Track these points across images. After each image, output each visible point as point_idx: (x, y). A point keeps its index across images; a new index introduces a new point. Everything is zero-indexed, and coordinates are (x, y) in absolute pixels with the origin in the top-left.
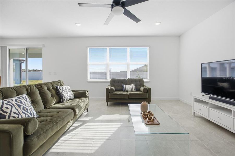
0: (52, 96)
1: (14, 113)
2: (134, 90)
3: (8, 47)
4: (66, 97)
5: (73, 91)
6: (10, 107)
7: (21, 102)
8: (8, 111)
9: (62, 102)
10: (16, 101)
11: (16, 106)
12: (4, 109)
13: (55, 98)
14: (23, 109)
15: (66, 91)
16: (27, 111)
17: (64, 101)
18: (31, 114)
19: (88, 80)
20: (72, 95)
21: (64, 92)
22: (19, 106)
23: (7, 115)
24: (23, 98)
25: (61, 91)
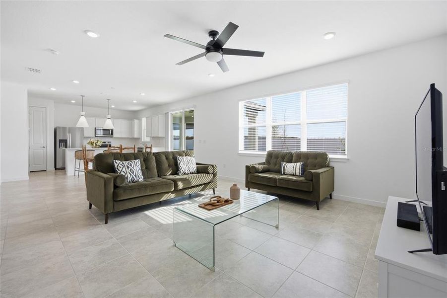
0: (169, 166)
1: (123, 172)
2: (298, 174)
3: (170, 113)
4: (183, 169)
5: (197, 164)
6: (122, 167)
7: (131, 165)
8: (120, 169)
9: (178, 174)
10: (128, 164)
11: (126, 167)
12: (118, 167)
13: (172, 169)
14: (130, 171)
15: (186, 162)
16: (133, 173)
17: (180, 174)
18: (136, 176)
19: (240, 152)
20: (194, 168)
21: (181, 163)
22: (128, 167)
23: (119, 172)
24: (135, 162)
25: (179, 162)
